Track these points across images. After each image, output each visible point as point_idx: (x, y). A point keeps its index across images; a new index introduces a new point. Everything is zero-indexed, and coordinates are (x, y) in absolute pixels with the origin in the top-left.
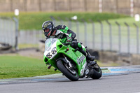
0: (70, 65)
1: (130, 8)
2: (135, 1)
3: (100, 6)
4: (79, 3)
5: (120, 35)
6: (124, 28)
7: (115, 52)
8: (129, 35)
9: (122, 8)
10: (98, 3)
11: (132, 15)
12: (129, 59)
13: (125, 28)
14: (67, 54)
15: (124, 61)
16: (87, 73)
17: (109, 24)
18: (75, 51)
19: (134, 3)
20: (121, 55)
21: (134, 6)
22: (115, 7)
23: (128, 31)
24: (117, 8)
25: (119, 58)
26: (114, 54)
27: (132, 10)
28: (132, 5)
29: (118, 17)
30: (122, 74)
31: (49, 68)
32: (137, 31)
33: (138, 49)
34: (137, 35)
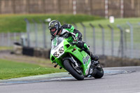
0: (76, 64)
1: (105, 10)
2: (110, 3)
3: (75, 8)
4: (53, 5)
6: (98, 30)
8: (103, 37)
9: (96, 10)
10: (72, 5)
11: (106, 17)
14: (74, 53)
16: (91, 73)
17: (83, 26)
18: (81, 51)
19: (108, 4)
21: (109, 8)
22: (89, 9)
23: (103, 33)
24: (92, 10)
27: (106, 12)
28: (106, 7)
29: (92, 19)
31: (56, 66)
32: (112, 33)
33: (113, 51)
34: (112, 37)
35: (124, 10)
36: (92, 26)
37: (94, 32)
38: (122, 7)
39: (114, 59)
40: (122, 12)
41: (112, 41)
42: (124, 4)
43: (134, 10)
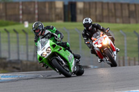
1: (19, 15)
2: (24, 8)
5: (9, 42)
6: (13, 35)
7: (5, 59)
8: (18, 42)
9: (11, 15)
11: (21, 22)
12: (19, 66)
13: (15, 35)
14: (60, 52)
15: (14, 68)
18: (65, 50)
19: (22, 9)
20: (10, 62)
21: (23, 13)
22: (4, 14)
23: (18, 38)
24: (6, 16)
25: (9, 65)
26: (4, 61)
27: (21, 17)
28: (21, 12)
29: (7, 25)
30: (12, 81)
32: (27, 38)
33: (28, 56)
34: (27, 42)
35: (38, 14)
36: (7, 31)
37: (9, 37)
38: (36, 11)
39: (29, 63)
40: (36, 16)
41: (27, 45)
42: (38, 8)
43: (49, 14)
